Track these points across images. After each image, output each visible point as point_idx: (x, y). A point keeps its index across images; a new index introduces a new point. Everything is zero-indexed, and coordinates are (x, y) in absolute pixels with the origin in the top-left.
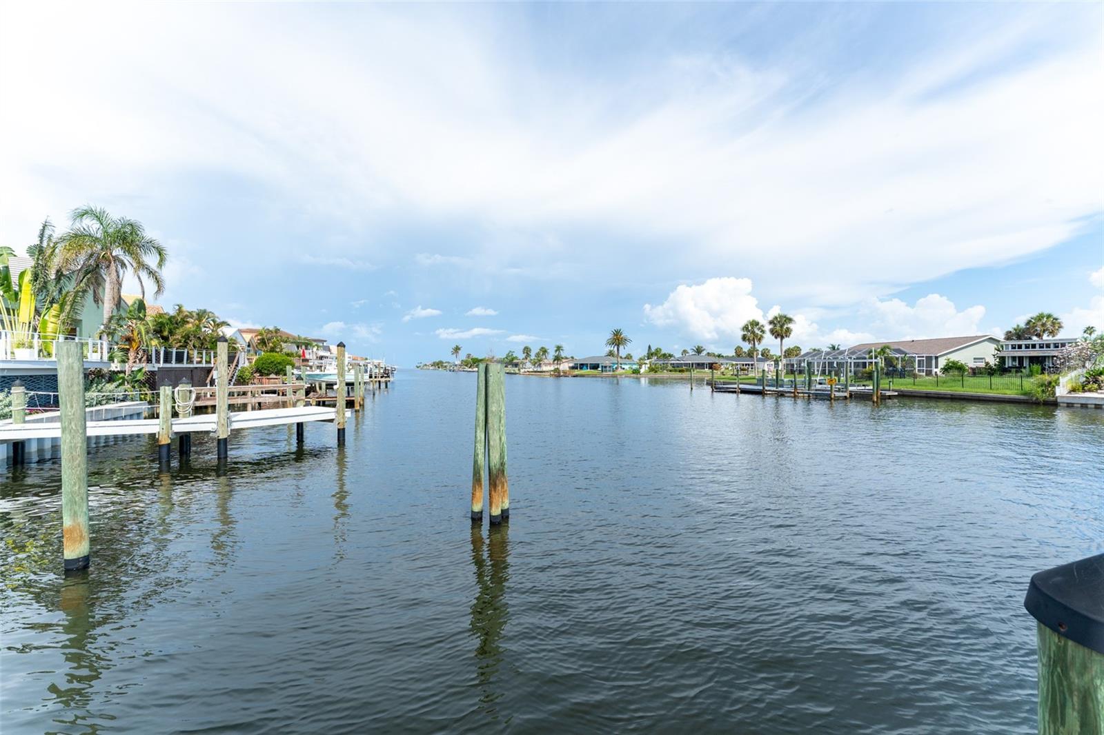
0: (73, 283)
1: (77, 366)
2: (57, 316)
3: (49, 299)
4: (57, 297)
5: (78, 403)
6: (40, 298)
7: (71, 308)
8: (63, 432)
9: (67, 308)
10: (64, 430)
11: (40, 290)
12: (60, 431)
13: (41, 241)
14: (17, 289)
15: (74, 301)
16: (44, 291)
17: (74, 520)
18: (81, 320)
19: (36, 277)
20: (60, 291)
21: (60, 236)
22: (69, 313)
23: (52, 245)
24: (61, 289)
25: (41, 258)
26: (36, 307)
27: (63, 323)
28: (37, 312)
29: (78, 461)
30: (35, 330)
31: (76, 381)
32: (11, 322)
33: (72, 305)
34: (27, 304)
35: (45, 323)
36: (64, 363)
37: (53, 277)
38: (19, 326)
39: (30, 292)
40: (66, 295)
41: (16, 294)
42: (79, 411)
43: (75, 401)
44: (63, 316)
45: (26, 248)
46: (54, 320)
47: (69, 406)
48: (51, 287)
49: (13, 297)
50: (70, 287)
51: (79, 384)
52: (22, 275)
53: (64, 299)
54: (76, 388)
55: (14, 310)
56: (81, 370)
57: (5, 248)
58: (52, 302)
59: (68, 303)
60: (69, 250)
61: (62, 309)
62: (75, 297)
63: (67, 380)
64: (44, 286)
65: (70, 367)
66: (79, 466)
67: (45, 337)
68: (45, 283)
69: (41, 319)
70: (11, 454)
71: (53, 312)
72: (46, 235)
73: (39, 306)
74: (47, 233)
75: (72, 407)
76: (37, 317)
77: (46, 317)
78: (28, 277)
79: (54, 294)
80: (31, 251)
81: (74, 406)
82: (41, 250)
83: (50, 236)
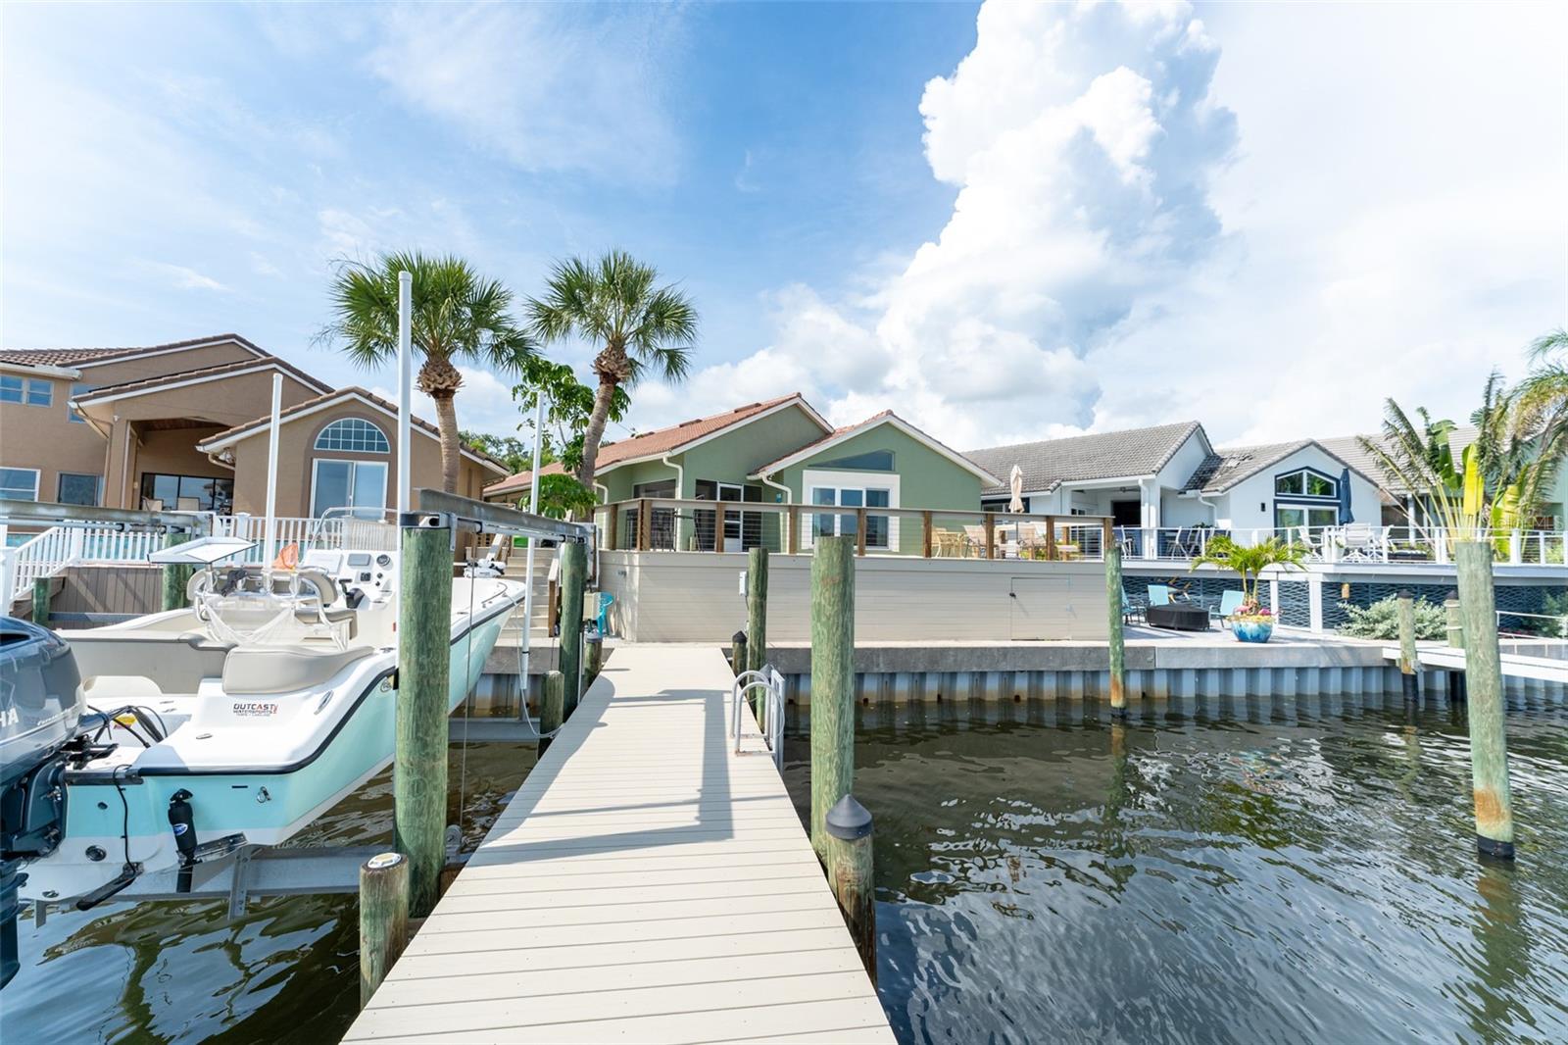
0: (1537, 451)
1: (1482, 574)
2: (1515, 502)
3: (1502, 479)
4: (1513, 475)
5: (1486, 624)
6: (1490, 479)
7: (1535, 487)
8: (1468, 661)
9: (1530, 488)
10: (1468, 658)
11: (1490, 469)
12: (1464, 660)
13: (1488, 401)
14: (1460, 472)
15: (1539, 478)
16: (1496, 468)
17: (1487, 784)
18: (1560, 504)
19: (1483, 451)
20: (1518, 466)
21: (1513, 388)
22: (1532, 496)
23: (1501, 403)
24: (1519, 462)
25: (1488, 425)
26: (1485, 493)
27: (1525, 511)
28: (1488, 499)
29: (1489, 705)
30: (1485, 524)
31: (1482, 594)
32: (1453, 515)
33: (1536, 484)
34: (1473, 491)
35: (1497, 514)
36: (1465, 569)
37: (1507, 447)
38: (1464, 521)
39: (1476, 473)
40: (1526, 470)
41: (1460, 478)
42: (1487, 636)
43: (1481, 621)
44: (1523, 501)
45: (1470, 416)
46: (1510, 507)
47: (1473, 626)
48: (1504, 463)
49: (1456, 482)
50: (1533, 458)
51: (1486, 598)
52: (1466, 451)
53: (1524, 476)
54: (1481, 604)
55: (1456, 499)
56: (1489, 579)
57: (1444, 422)
58: (1507, 483)
59: (1531, 481)
60: (1526, 404)
61: (1521, 492)
62: (1541, 470)
63: (1470, 592)
64: (1496, 462)
65: (1473, 576)
66: (1491, 711)
67: (1499, 533)
68: (1495, 457)
69: (1492, 507)
70: (1449, 687)
71: (1509, 497)
72: (1494, 393)
73: (1489, 490)
74: (1495, 388)
75: (1478, 628)
76: (1487, 505)
77: (1499, 505)
78: (1473, 453)
79: (1510, 471)
80: (1475, 418)
81: (1481, 627)
82: (1487, 413)
83: (1499, 391)
